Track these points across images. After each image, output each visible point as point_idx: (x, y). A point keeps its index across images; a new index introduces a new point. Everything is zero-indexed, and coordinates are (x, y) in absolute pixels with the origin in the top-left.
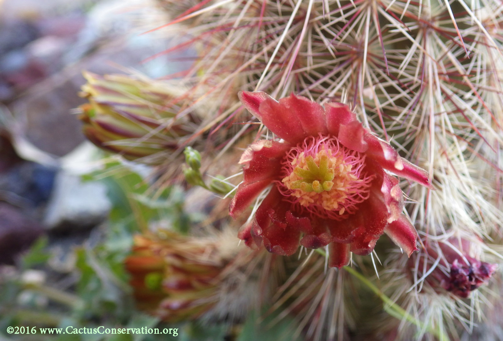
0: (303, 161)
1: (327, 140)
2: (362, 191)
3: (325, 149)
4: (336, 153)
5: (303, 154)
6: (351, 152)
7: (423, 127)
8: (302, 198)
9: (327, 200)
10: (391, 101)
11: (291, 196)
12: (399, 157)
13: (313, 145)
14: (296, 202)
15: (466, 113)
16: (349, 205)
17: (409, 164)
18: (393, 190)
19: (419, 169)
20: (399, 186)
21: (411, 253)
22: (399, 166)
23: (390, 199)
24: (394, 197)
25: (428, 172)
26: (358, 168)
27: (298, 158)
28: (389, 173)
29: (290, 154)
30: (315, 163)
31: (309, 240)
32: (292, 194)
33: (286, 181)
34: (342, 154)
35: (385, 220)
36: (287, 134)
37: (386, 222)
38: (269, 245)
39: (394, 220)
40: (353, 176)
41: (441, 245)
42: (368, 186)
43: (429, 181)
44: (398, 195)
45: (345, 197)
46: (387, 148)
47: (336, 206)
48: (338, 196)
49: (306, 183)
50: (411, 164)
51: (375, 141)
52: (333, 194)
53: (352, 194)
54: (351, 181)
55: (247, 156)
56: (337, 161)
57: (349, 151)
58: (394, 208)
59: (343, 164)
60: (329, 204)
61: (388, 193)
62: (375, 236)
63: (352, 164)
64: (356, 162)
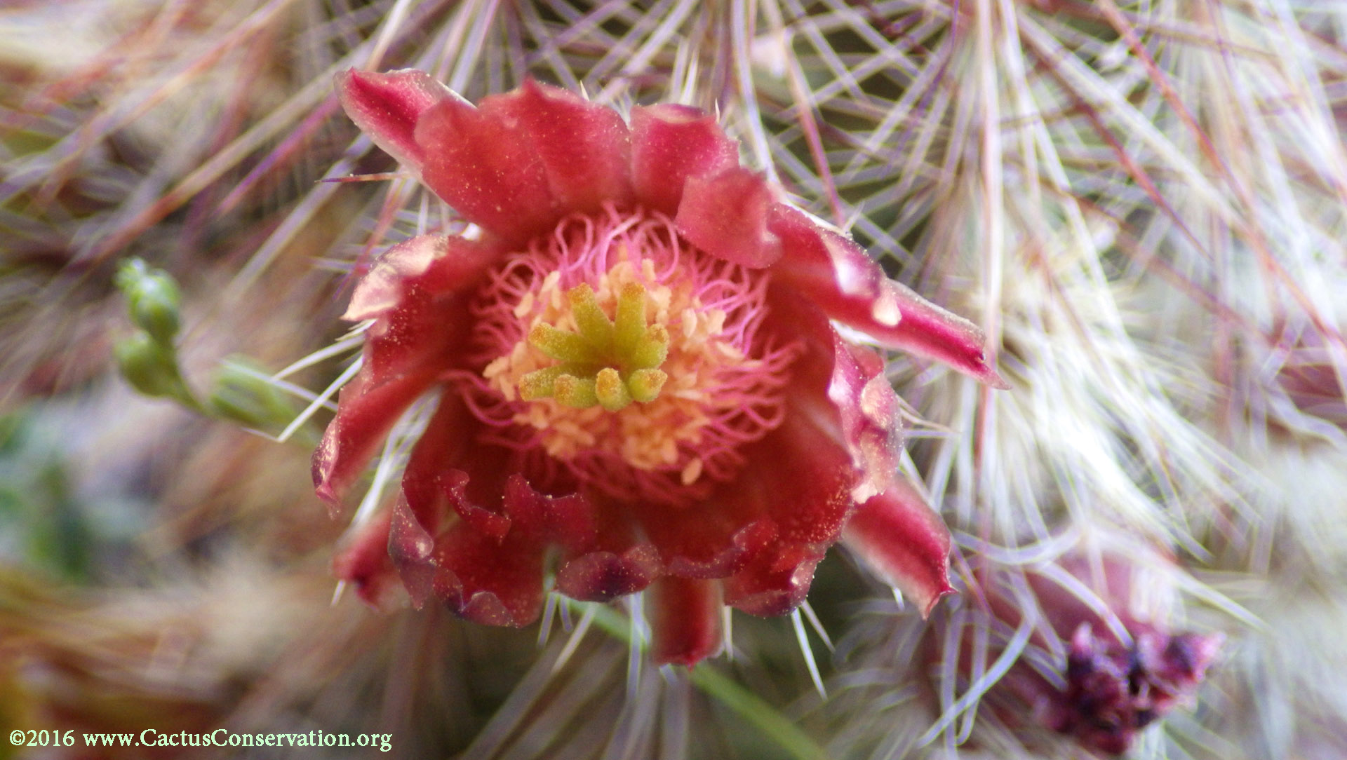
0: (557, 303)
1: (634, 228)
2: (759, 399)
3: (630, 258)
4: (671, 272)
5: (554, 278)
6: (720, 266)
7: (960, 170)
8: (552, 432)
9: (640, 433)
10: (848, 79)
11: (515, 425)
12: (885, 281)
13: (587, 247)
14: (530, 445)
15: (1108, 120)
16: (715, 451)
17: (919, 302)
18: (868, 393)
19: (950, 320)
20: (886, 381)
21: (932, 602)
22: (888, 314)
23: (858, 421)
24: (872, 415)
25: (981, 330)
26: (746, 320)
27: (536, 293)
28: (849, 334)
29: (508, 280)
30: (599, 308)
31: (591, 571)
32: (520, 418)
33: (498, 375)
34: (689, 275)
35: (842, 494)
36: (499, 209)
37: (849, 499)
38: (454, 590)
39: (874, 493)
40: (728, 350)
41: (1035, 581)
42: (778, 382)
43: (987, 360)
44: (886, 409)
45: (703, 421)
46: (846, 252)
47: (669, 454)
48: (677, 419)
49: (573, 378)
50: (924, 302)
51: (800, 230)
52: (658, 414)
53: (723, 412)
54: (722, 366)
55: (378, 293)
56: (674, 300)
57: (712, 263)
58: (875, 454)
59: (692, 310)
60: (645, 448)
61: (851, 402)
62: (812, 547)
63: (725, 307)
64: (735, 302)
